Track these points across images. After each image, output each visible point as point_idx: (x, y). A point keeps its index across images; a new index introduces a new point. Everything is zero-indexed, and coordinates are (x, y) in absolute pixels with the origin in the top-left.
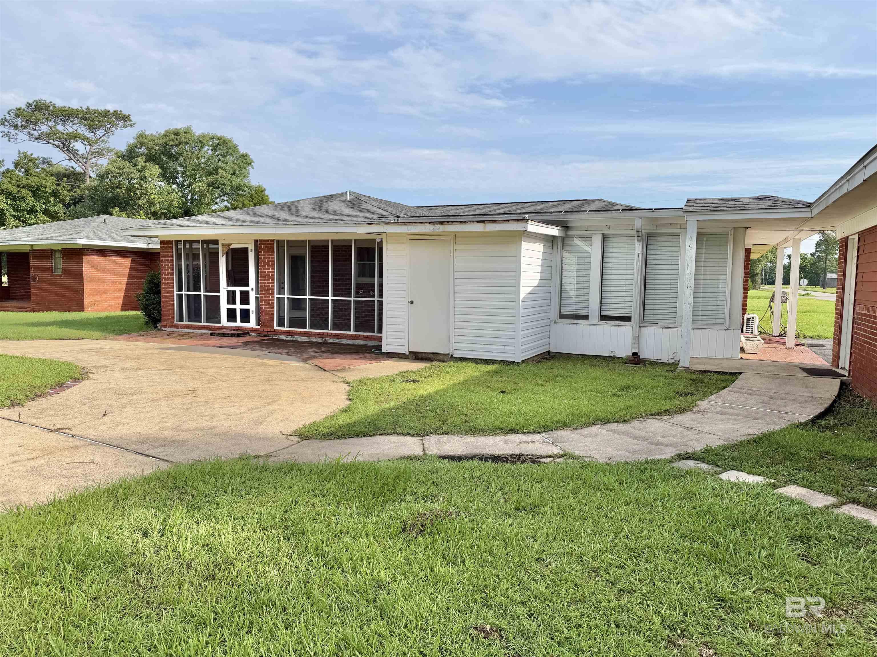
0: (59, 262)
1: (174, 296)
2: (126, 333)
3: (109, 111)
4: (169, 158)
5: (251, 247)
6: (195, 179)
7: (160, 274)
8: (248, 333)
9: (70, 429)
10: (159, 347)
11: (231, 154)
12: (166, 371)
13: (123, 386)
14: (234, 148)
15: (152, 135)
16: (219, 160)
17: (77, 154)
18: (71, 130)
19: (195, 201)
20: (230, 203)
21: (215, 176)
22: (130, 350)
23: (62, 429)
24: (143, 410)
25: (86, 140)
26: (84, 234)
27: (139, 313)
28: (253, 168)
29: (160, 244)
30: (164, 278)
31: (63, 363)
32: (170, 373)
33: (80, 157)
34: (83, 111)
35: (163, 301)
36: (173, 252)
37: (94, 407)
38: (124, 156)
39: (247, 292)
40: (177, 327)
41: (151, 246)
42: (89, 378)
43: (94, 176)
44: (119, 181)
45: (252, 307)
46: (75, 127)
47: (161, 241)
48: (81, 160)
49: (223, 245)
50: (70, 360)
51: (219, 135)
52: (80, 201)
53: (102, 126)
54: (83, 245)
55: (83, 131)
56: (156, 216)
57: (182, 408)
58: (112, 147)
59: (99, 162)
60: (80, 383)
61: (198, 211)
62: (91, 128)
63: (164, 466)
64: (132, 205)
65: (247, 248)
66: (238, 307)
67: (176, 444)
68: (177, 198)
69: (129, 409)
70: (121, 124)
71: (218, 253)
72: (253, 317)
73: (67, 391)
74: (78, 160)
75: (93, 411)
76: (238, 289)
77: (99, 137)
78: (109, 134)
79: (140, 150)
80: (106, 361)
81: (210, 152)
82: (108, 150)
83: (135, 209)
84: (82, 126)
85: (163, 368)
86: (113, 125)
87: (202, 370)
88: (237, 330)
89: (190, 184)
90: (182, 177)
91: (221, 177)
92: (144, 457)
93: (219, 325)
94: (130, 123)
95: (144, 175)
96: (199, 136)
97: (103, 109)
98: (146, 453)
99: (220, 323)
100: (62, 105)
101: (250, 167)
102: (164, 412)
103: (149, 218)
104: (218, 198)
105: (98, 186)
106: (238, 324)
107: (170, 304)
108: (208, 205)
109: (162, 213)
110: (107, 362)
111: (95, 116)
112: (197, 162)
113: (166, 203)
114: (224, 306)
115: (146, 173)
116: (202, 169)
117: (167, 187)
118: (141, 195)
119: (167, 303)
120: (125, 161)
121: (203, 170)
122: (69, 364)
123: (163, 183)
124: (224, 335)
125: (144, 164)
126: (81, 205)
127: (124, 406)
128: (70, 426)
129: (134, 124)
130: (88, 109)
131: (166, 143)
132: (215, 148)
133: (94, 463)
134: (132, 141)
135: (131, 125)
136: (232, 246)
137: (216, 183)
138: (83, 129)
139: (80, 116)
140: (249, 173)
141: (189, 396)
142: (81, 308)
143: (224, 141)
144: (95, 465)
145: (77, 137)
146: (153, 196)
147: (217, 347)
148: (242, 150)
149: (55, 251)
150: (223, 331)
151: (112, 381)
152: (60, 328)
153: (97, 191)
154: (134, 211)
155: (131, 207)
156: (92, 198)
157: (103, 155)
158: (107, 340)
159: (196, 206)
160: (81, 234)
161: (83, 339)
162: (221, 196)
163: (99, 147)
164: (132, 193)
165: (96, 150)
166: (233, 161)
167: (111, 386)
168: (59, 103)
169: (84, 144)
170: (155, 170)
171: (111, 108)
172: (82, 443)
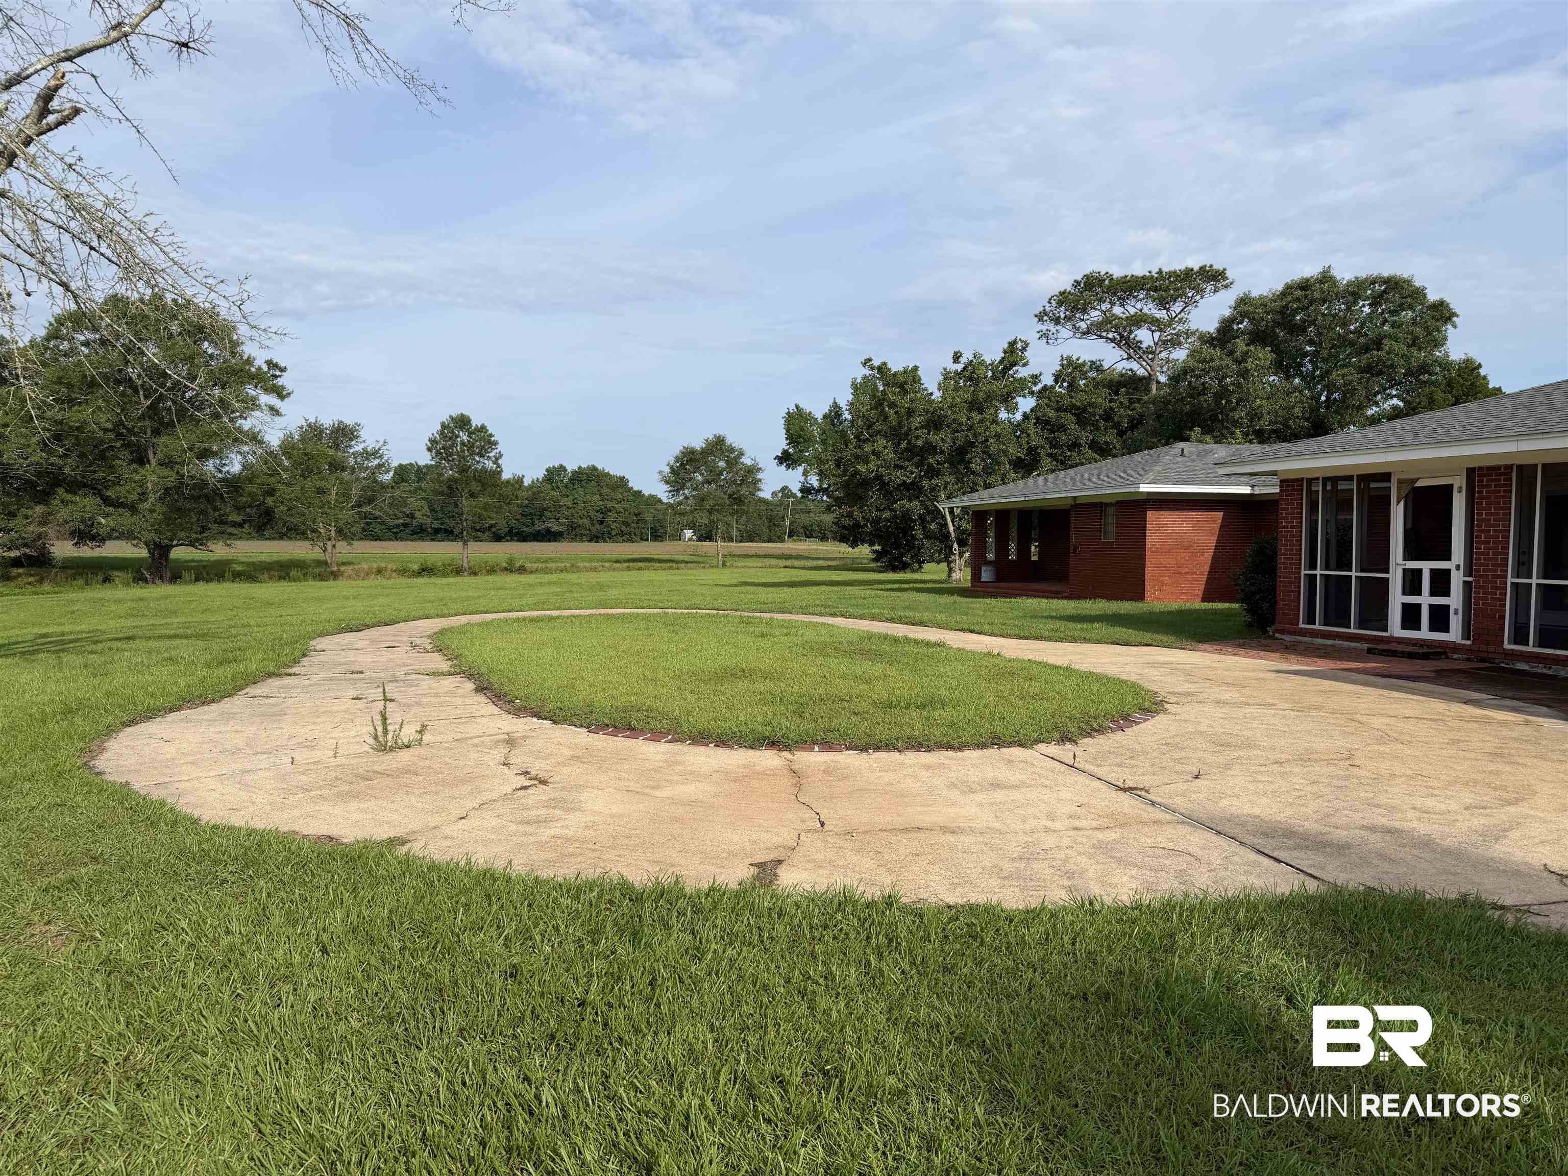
0: (1111, 520)
1: (1300, 578)
2: (1215, 640)
3: (1192, 270)
4: (1291, 332)
5: (1459, 482)
6: (1336, 364)
7: (1276, 538)
8: (1445, 653)
9: (1147, 791)
10: (1273, 668)
11: (1411, 307)
12: (1292, 713)
13: (1222, 730)
14: (1418, 294)
15: (1261, 297)
16: (1386, 321)
17: (1140, 348)
18: (1132, 311)
19: (1334, 404)
20: (1403, 400)
21: (1375, 352)
22: (1226, 670)
23: (1136, 789)
24: (1260, 777)
25: (1156, 325)
26: (1151, 476)
27: (1235, 606)
28: (1455, 327)
29: (1280, 486)
30: (1283, 545)
31: (1125, 682)
32: (1300, 717)
33: (1144, 352)
34: (1152, 277)
35: (1281, 587)
36: (1302, 499)
37: (1179, 761)
38: (1213, 339)
39: (1447, 572)
40: (1304, 633)
41: (1257, 491)
42: (1165, 711)
43: (1163, 379)
44: (1203, 384)
45: (1455, 600)
46: (1139, 306)
47: (1282, 481)
48: (1145, 357)
49: (1400, 482)
50: (1133, 678)
51: (1386, 274)
52: (1140, 422)
53: (1180, 296)
54: (1148, 493)
55: (1151, 309)
56: (1262, 437)
57: (1330, 784)
58: (1193, 327)
59: (1172, 356)
60: (1153, 717)
61: (1339, 422)
62: (1163, 304)
63: (1312, 886)
64: (1222, 421)
65: (1452, 485)
66: (1425, 600)
67: (1328, 850)
68: (1301, 402)
69: (1236, 773)
70: (1209, 288)
71: (1389, 497)
72: (1455, 622)
73: (1135, 727)
74: (1141, 357)
75: (1179, 767)
76: (1426, 566)
77: (1174, 315)
78: (1190, 307)
79: (1240, 326)
80: (1190, 686)
81: (1367, 310)
82: (1187, 334)
83: (1227, 428)
84: (1150, 301)
85: (1286, 706)
86: (1197, 292)
87: (1358, 717)
88: (1422, 646)
89: (1328, 373)
90: (1311, 361)
91: (1388, 353)
92: (1272, 862)
93: (1384, 634)
94: (1224, 283)
95: (1245, 367)
96: (1349, 284)
97: (1183, 268)
98: (1274, 855)
99: (1386, 631)
100: (1123, 275)
101: (1449, 326)
102: (1297, 787)
103: (1251, 442)
104: (1378, 393)
105: (1170, 394)
106: (1424, 633)
107: (1292, 591)
108: (1360, 408)
109: (1274, 431)
110: (1187, 687)
111: (1171, 282)
112: (1342, 331)
113: (1281, 412)
114: (1397, 599)
115: (1249, 363)
116: (1349, 344)
117: (1284, 384)
118: (1238, 404)
119: (1289, 591)
120: (1215, 347)
121: (1352, 344)
122: (1134, 685)
123: (1276, 378)
124: (1394, 654)
125: (1245, 348)
126: (1141, 429)
127: (1228, 766)
128: (1147, 785)
129: (1232, 283)
130: (1160, 272)
131: (1286, 307)
132: (1375, 302)
133: (1190, 854)
134: (1227, 312)
135: (1226, 287)
136: (1418, 484)
137: (1377, 365)
138: (1151, 306)
139: (1148, 286)
140: (1445, 339)
141: (1341, 763)
142: (1140, 596)
143: (1396, 283)
144: (1193, 859)
145: (1141, 321)
146: (1258, 402)
147: (1384, 676)
148: (1432, 296)
149: (1107, 505)
150: (1393, 646)
151: (1203, 720)
152: (1111, 626)
153: (1167, 403)
154: (1225, 431)
155: (1220, 425)
156: (1159, 416)
157: (1180, 344)
158: (1184, 649)
159: (1336, 412)
160: (1147, 477)
161: (1147, 645)
162: (1386, 389)
163: (1174, 332)
164: (1223, 402)
165: (1169, 337)
166: (1414, 319)
167: (1202, 728)
168: (1118, 272)
169: (1150, 330)
170: (1265, 355)
171: (1194, 263)
172: (1168, 817)
